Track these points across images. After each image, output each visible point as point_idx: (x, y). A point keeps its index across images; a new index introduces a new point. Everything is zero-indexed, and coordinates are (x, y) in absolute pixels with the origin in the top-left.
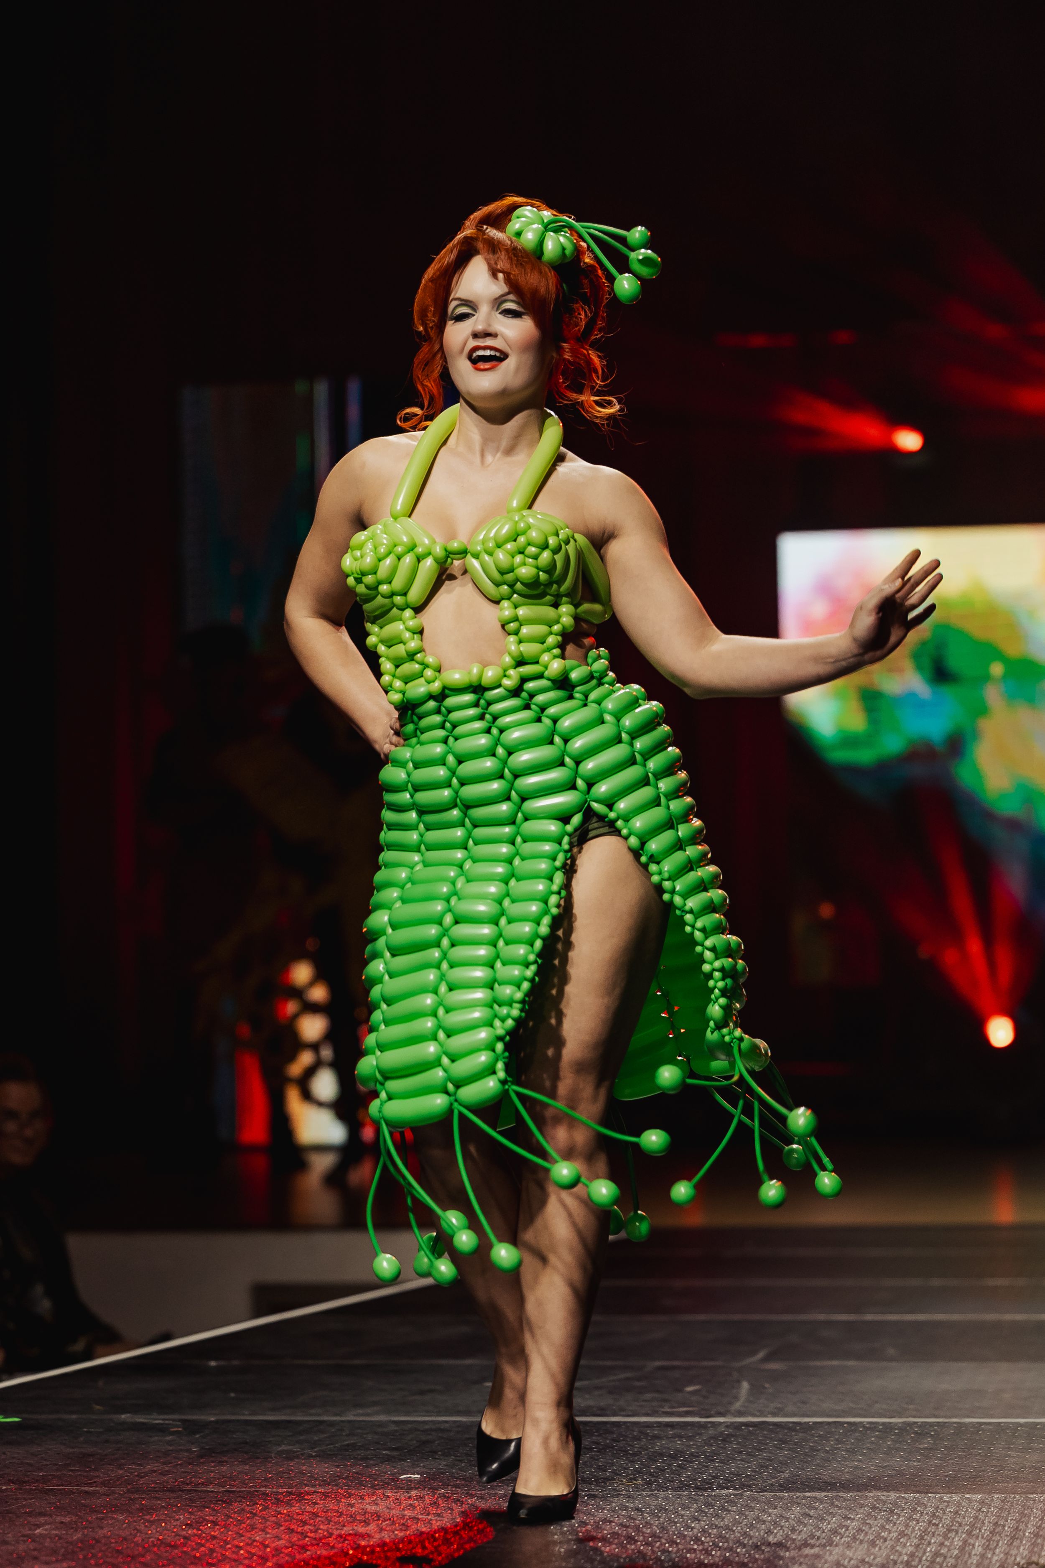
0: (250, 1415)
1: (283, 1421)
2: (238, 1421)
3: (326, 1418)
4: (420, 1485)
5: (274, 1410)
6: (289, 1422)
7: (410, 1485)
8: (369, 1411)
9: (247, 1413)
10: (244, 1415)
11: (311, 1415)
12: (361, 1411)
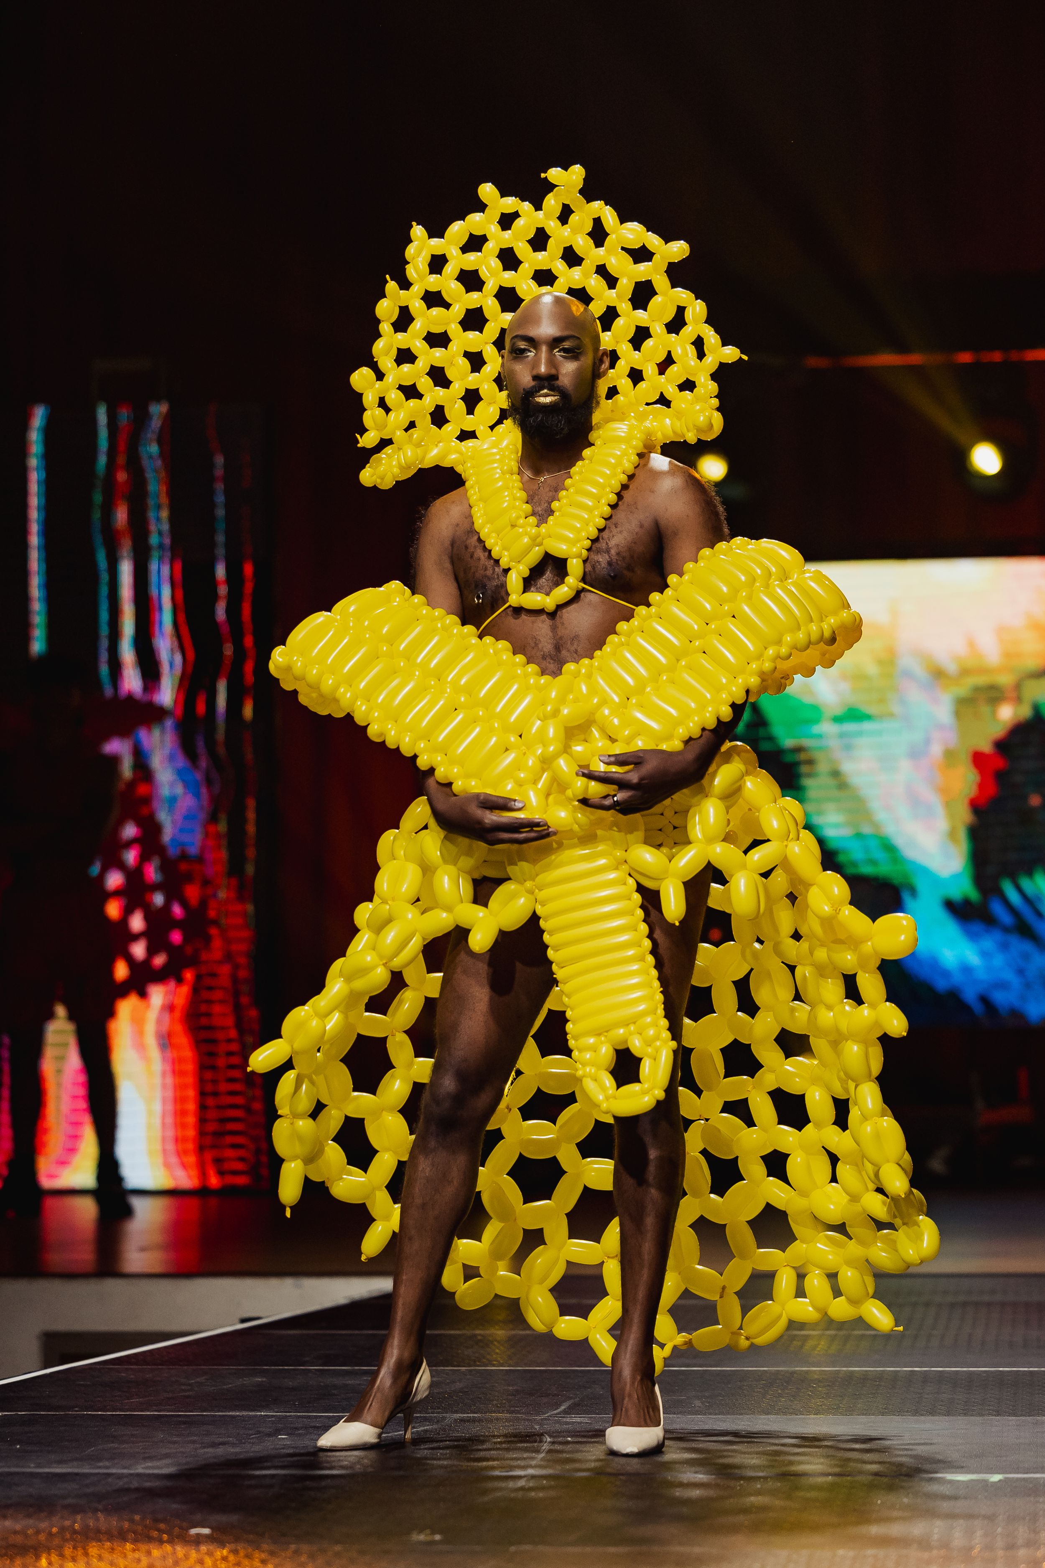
0: (35, 1467)
1: (69, 1474)
2: (23, 1473)
3: (114, 1471)
4: (209, 1539)
5: (60, 1462)
6: (77, 1474)
7: (198, 1541)
8: (158, 1463)
9: (32, 1465)
10: (29, 1467)
11: (100, 1467)
12: (150, 1464)
